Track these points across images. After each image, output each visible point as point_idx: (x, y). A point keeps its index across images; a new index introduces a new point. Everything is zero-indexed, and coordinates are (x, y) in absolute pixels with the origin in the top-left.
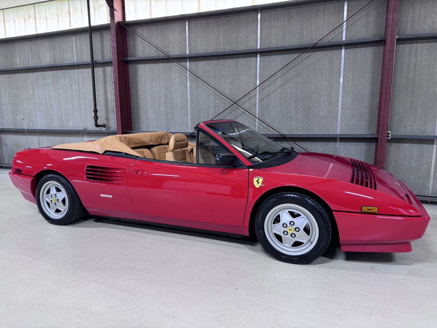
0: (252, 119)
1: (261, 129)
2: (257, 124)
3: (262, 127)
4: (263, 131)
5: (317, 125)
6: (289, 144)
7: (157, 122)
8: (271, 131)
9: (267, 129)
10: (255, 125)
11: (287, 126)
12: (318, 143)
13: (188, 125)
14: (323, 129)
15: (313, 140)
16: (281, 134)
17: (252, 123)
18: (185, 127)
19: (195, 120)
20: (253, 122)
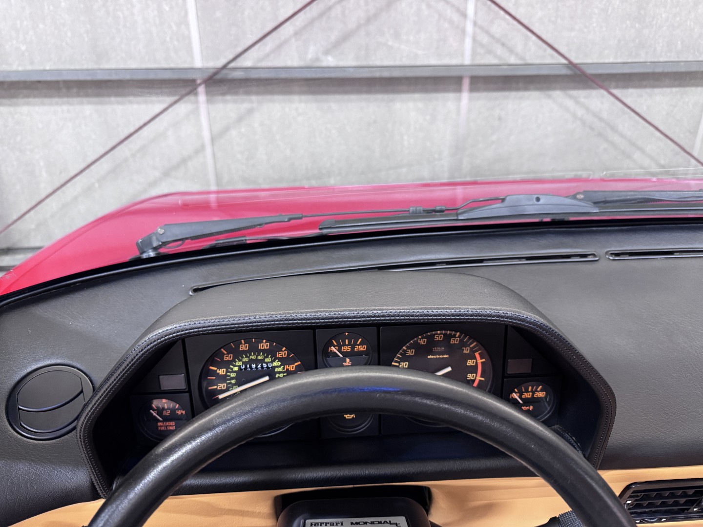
0: (453, 6)
1: (482, 46)
2: (469, 28)
3: (485, 39)
4: (489, 52)
5: (665, 28)
6: (571, 97)
7: (41, 26)
8: (517, 55)
9: (503, 45)
10: (463, 32)
11: (573, 34)
12: (657, 90)
13: (189, 38)
14: (679, 43)
15: (644, 83)
16: (570, 63)
17: (451, 22)
18: (176, 43)
19: (218, 14)
20: (456, 17)
